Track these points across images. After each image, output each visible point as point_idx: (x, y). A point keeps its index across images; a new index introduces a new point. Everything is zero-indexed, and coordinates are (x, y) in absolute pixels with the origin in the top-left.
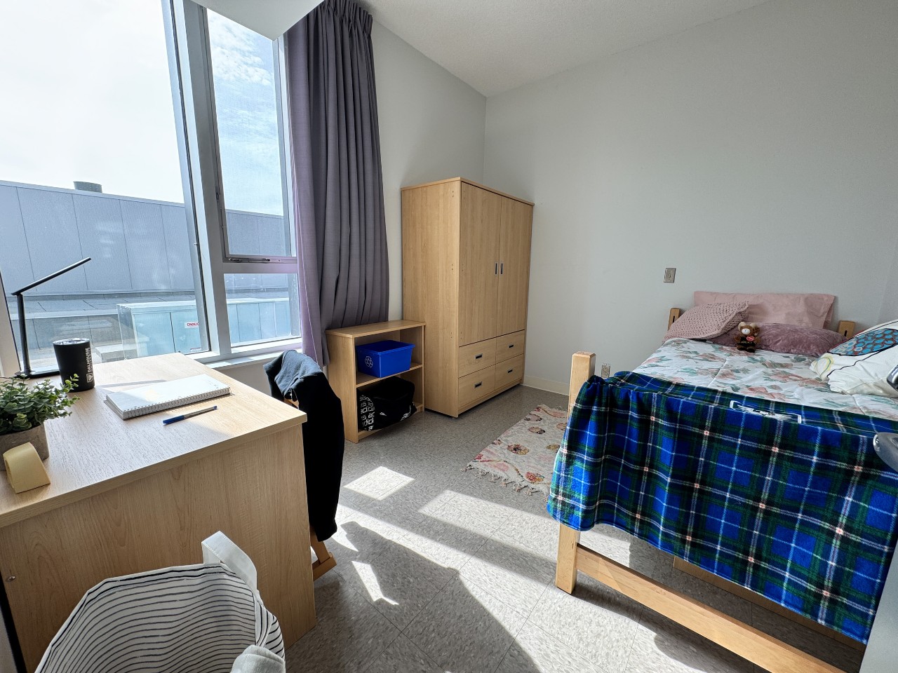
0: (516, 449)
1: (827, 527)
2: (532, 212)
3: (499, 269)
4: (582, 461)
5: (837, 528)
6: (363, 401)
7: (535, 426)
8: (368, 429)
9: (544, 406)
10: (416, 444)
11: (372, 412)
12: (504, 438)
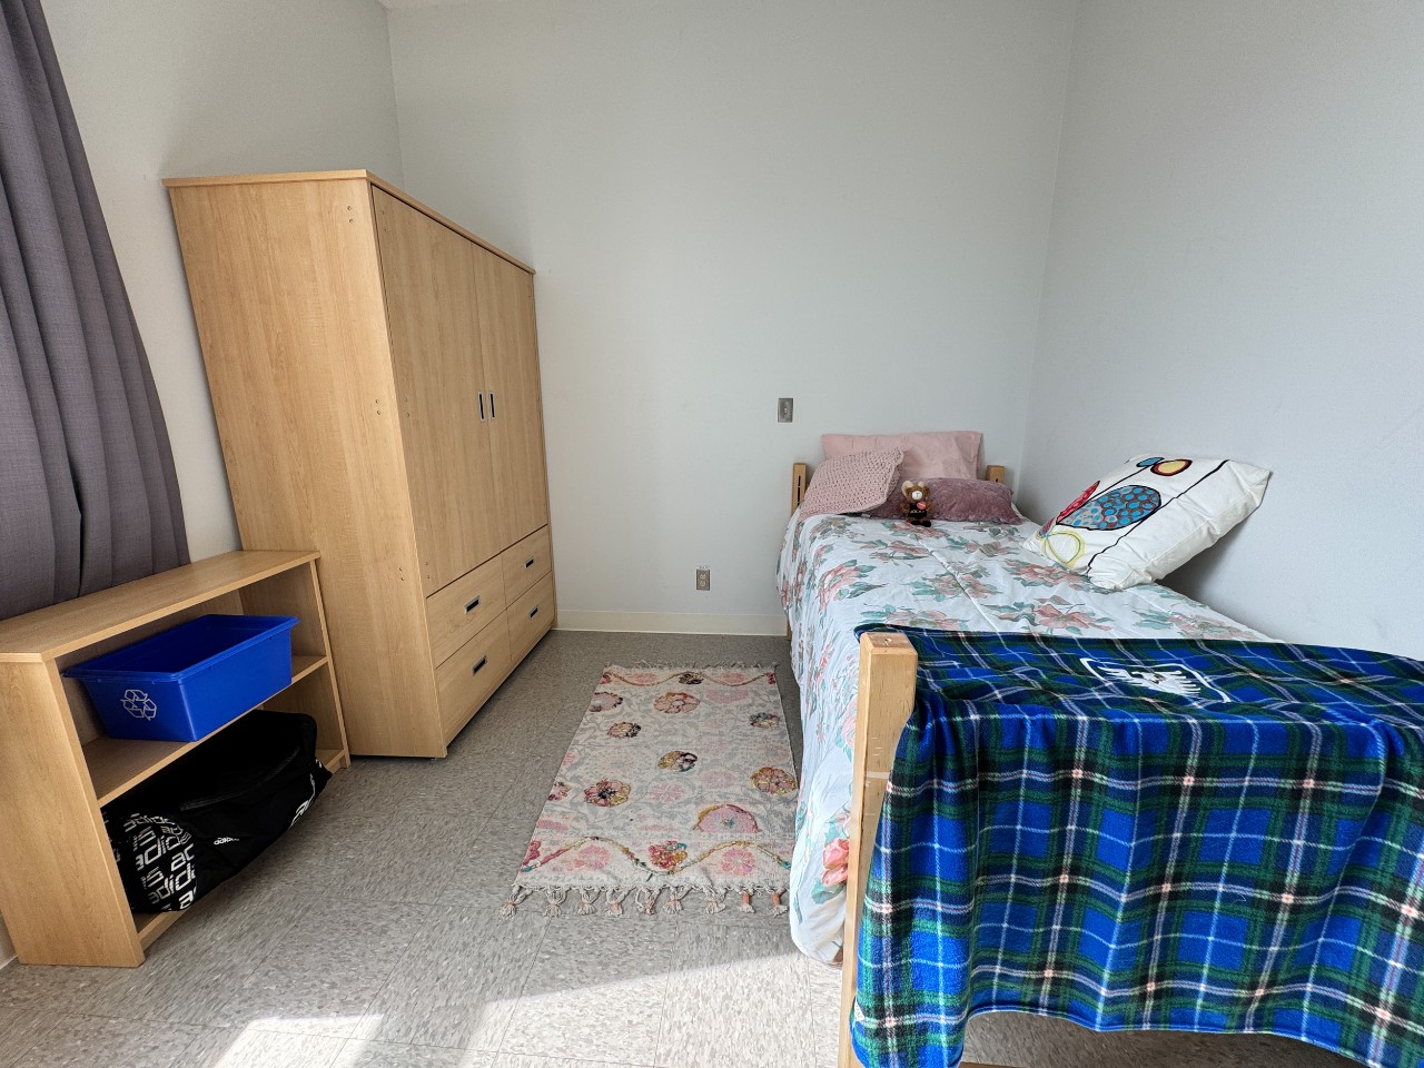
0: (604, 794)
1: (1383, 903)
2: (531, 287)
3: (486, 406)
4: (933, 915)
5: (1404, 906)
6: (139, 829)
7: (618, 720)
8: (176, 906)
9: (615, 669)
10: (353, 881)
11: (180, 849)
12: (570, 775)
